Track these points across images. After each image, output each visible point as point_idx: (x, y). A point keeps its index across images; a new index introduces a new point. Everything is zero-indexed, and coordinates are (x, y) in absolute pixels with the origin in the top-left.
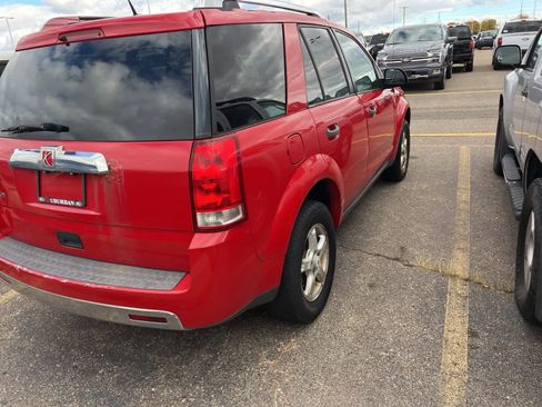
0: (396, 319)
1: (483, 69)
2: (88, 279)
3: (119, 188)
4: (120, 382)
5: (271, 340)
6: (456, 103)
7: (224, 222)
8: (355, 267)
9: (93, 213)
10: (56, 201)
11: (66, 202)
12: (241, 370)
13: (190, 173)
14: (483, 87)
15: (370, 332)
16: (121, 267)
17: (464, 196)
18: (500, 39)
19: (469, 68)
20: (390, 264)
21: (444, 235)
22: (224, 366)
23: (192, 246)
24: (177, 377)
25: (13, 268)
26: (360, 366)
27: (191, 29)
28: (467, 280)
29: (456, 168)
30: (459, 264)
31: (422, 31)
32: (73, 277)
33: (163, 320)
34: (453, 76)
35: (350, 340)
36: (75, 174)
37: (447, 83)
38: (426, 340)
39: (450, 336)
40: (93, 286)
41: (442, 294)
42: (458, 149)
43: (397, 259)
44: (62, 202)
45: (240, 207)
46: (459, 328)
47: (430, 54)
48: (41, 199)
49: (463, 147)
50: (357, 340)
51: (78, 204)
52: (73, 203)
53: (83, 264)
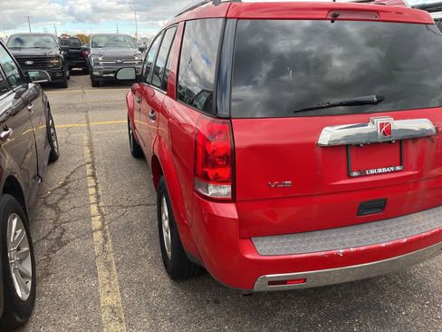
9: (411, 173)
10: (372, 172)
11: (384, 170)
44: (380, 171)
48: (355, 174)
51: (398, 168)
52: (392, 169)
53: (389, 224)
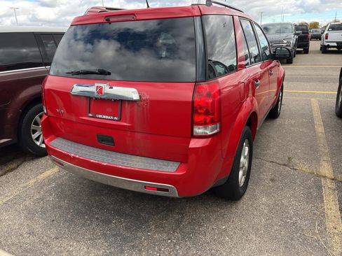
0: (293, 201)
1: (315, 52)
2: (120, 163)
3: (145, 110)
4: (127, 228)
5: (215, 209)
6: (302, 72)
7: (209, 133)
8: (260, 168)
9: (125, 124)
10: (100, 116)
11: (107, 117)
12: (201, 226)
13: (193, 102)
14: (318, 63)
15: (278, 208)
16: (138, 157)
17: (320, 129)
18: (327, 34)
19: (306, 51)
20: (281, 167)
21: (313, 152)
22: (189, 223)
23: (190, 146)
24: (162, 227)
25: (68, 155)
26: (276, 227)
27: (193, 17)
28: (333, 179)
29: (311, 111)
30: (326, 169)
31: (279, 27)
32: (110, 161)
33: (167, 190)
34: (296, 56)
35: (266, 212)
36: (115, 100)
37: (294, 60)
38: (315, 214)
39: (329, 212)
40: (124, 168)
41: (320, 187)
42: (310, 100)
43: (285, 165)
44: (104, 117)
45: (218, 125)
46: (334, 208)
47: (285, 42)
48: (90, 115)
49: (313, 99)
50: (270, 212)
51: (116, 118)
52: (112, 118)
53: (114, 154)
